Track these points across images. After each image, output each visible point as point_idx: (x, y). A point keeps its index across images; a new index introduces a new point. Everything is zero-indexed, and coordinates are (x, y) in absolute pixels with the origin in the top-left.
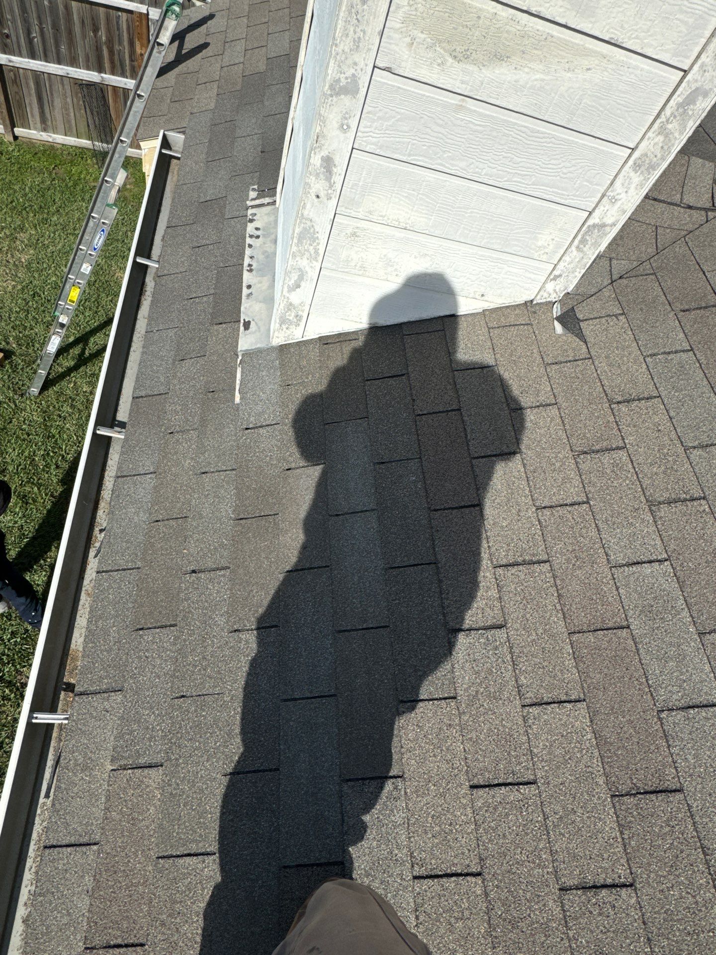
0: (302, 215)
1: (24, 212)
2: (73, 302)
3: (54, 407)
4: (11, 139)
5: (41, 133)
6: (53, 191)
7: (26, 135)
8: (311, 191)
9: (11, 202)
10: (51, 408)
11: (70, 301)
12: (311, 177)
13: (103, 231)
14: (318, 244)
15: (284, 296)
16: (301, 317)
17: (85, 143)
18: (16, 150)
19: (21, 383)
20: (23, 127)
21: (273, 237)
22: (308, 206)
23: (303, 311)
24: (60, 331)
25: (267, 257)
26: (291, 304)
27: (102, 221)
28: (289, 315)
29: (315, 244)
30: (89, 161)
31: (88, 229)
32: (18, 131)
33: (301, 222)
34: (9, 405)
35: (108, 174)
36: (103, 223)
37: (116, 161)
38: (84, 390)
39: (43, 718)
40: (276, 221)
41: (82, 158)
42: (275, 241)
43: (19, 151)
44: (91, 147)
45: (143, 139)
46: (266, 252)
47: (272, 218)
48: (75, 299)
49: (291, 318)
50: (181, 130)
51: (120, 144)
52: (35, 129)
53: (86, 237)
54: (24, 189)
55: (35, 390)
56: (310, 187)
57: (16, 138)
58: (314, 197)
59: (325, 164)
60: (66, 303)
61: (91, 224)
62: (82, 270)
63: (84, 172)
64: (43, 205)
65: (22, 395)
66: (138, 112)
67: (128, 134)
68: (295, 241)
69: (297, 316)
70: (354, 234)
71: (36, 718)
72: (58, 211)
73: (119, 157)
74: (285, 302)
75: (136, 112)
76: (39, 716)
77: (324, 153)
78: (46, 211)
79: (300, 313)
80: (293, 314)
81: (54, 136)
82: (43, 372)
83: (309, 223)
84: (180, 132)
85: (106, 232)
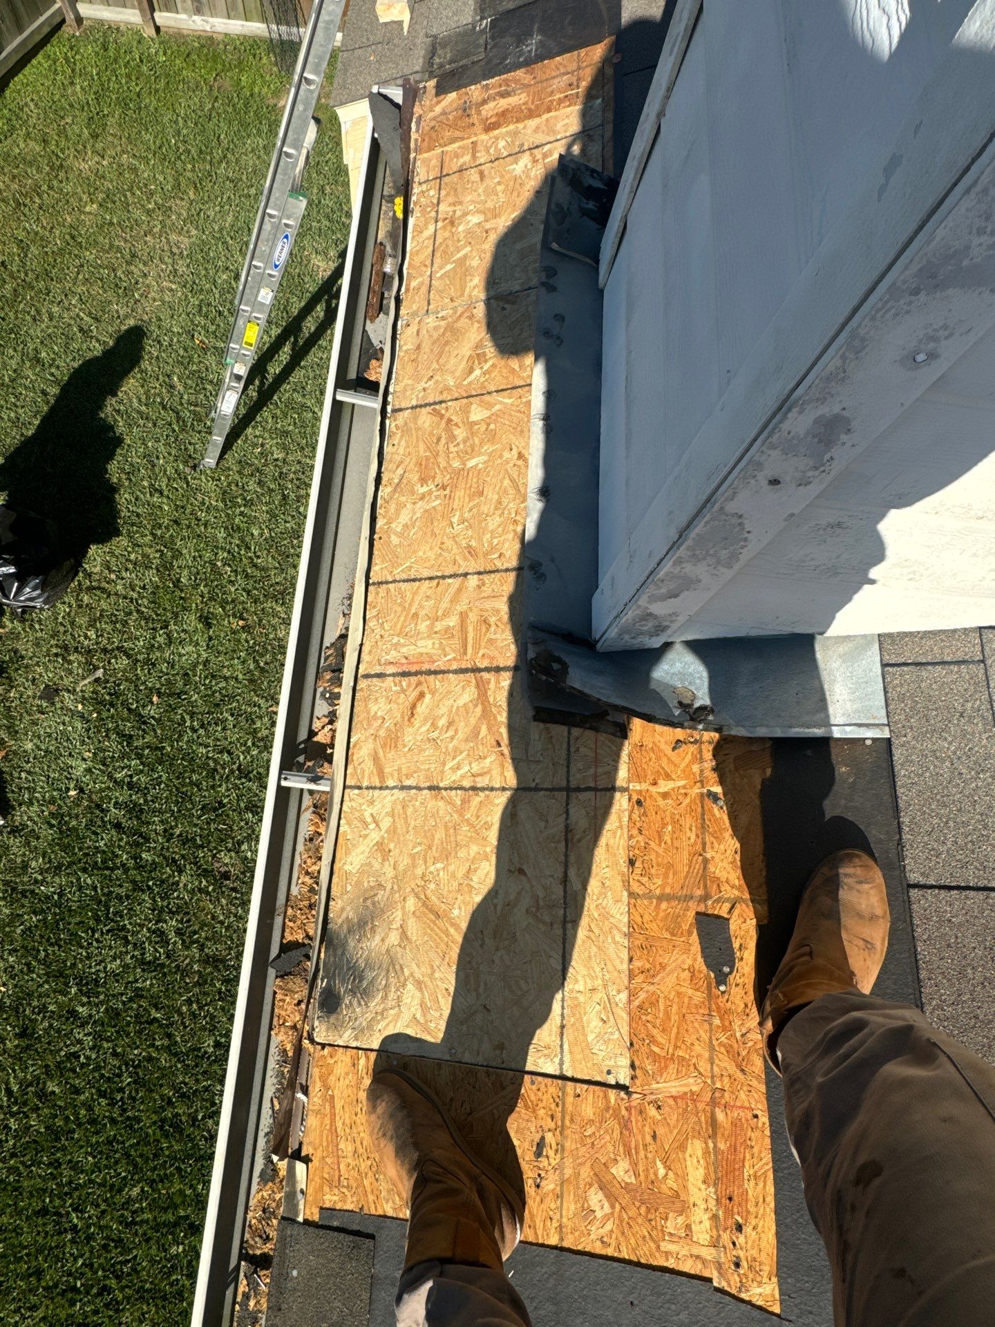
2: (251, 345)
3: (237, 485)
5: (196, 18)
6: (215, 120)
7: (172, 23)
8: (760, 474)
9: (160, 148)
10: (233, 488)
11: (246, 343)
12: (771, 452)
13: (286, 237)
15: (639, 606)
17: (257, 28)
18: (161, 53)
20: (168, 10)
22: (742, 495)
24: (237, 385)
27: (285, 221)
28: (642, 626)
29: (736, 547)
30: (264, 60)
31: (264, 235)
32: (161, 17)
34: (179, 484)
35: (288, 140)
36: (286, 225)
37: (299, 117)
38: (276, 456)
41: (254, 56)
43: (165, 54)
44: (267, 34)
45: (341, 100)
48: (253, 342)
49: (644, 628)
51: (304, 87)
52: (185, 11)
53: (262, 247)
55: (210, 461)
56: (761, 468)
58: (765, 483)
59: (821, 430)
60: (241, 345)
61: (267, 226)
62: (259, 299)
63: (259, 82)
65: (194, 467)
66: (332, 21)
69: (659, 626)
70: (837, 525)
73: (305, 110)
74: (638, 612)
75: (328, 23)
77: (827, 410)
81: (211, 20)
82: (219, 439)
85: (291, 240)
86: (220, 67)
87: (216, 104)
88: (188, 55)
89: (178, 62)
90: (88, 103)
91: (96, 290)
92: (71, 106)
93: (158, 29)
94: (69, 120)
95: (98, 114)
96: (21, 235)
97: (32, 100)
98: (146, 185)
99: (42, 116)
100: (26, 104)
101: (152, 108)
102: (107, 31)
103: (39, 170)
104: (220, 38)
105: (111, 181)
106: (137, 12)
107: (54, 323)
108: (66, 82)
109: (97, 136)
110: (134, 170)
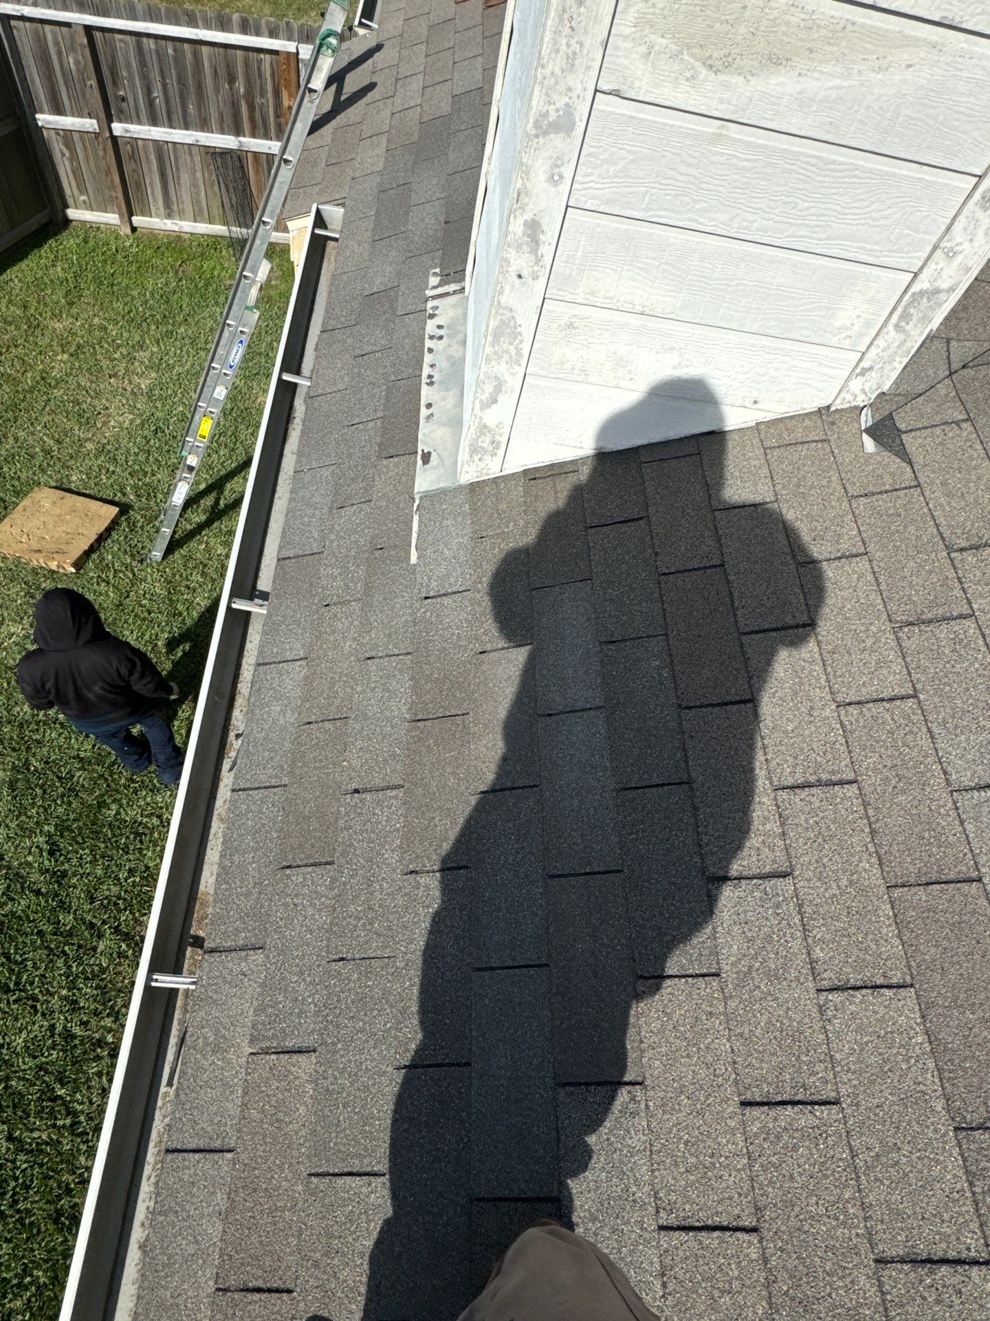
0: (499, 302)
1: (144, 324)
2: (204, 437)
3: (181, 576)
4: (128, 231)
5: (165, 221)
6: (179, 294)
7: (146, 225)
8: (510, 269)
9: (129, 313)
10: (178, 576)
11: (201, 436)
12: (510, 250)
13: (241, 342)
14: (521, 342)
15: (476, 415)
16: (499, 443)
17: (219, 229)
18: (135, 245)
19: (140, 545)
20: (143, 215)
21: (461, 336)
22: (507, 289)
23: (501, 435)
24: (188, 476)
25: (453, 364)
26: (485, 426)
27: (240, 329)
28: (483, 442)
29: (517, 341)
30: (224, 253)
31: (223, 342)
32: (137, 220)
33: (497, 313)
34: (125, 575)
35: (248, 266)
36: (241, 332)
37: (256, 250)
38: (219, 552)
39: (165, 981)
40: (465, 315)
41: (216, 249)
42: (464, 342)
43: (138, 246)
44: (227, 234)
45: (291, 218)
46: (452, 357)
47: (460, 311)
48: (207, 435)
49: (485, 445)
50: (340, 202)
51: (262, 227)
52: (158, 216)
53: (220, 351)
54: (144, 295)
55: (157, 554)
56: (509, 264)
57: (134, 229)
58: (515, 278)
59: (529, 232)
60: (195, 439)
61: (226, 334)
62: (215, 395)
63: (218, 267)
64: (167, 314)
65: (141, 561)
66: (284, 182)
67: (273, 212)
68: (490, 339)
69: (493, 442)
70: (571, 325)
71: (156, 980)
72: (186, 320)
73: (261, 244)
74: (477, 424)
75: (281, 183)
76: (160, 978)
77: (528, 216)
78: (171, 321)
79: (497, 438)
80: (488, 440)
81: (179, 222)
82: (167, 531)
83: (508, 314)
84: (338, 205)
85: (245, 344)
86: (185, 256)
87: (180, 283)
88: (158, 248)
89: (149, 252)
90: (67, 280)
91: (60, 418)
92: (52, 281)
94: (49, 292)
95: (75, 287)
97: (17, 277)
98: (113, 341)
99: (24, 289)
100: (11, 280)
101: (123, 285)
102: (92, 229)
103: (18, 328)
104: (187, 236)
105: (82, 337)
106: (117, 216)
107: (19, 444)
108: (48, 264)
109: (73, 303)
110: (104, 329)
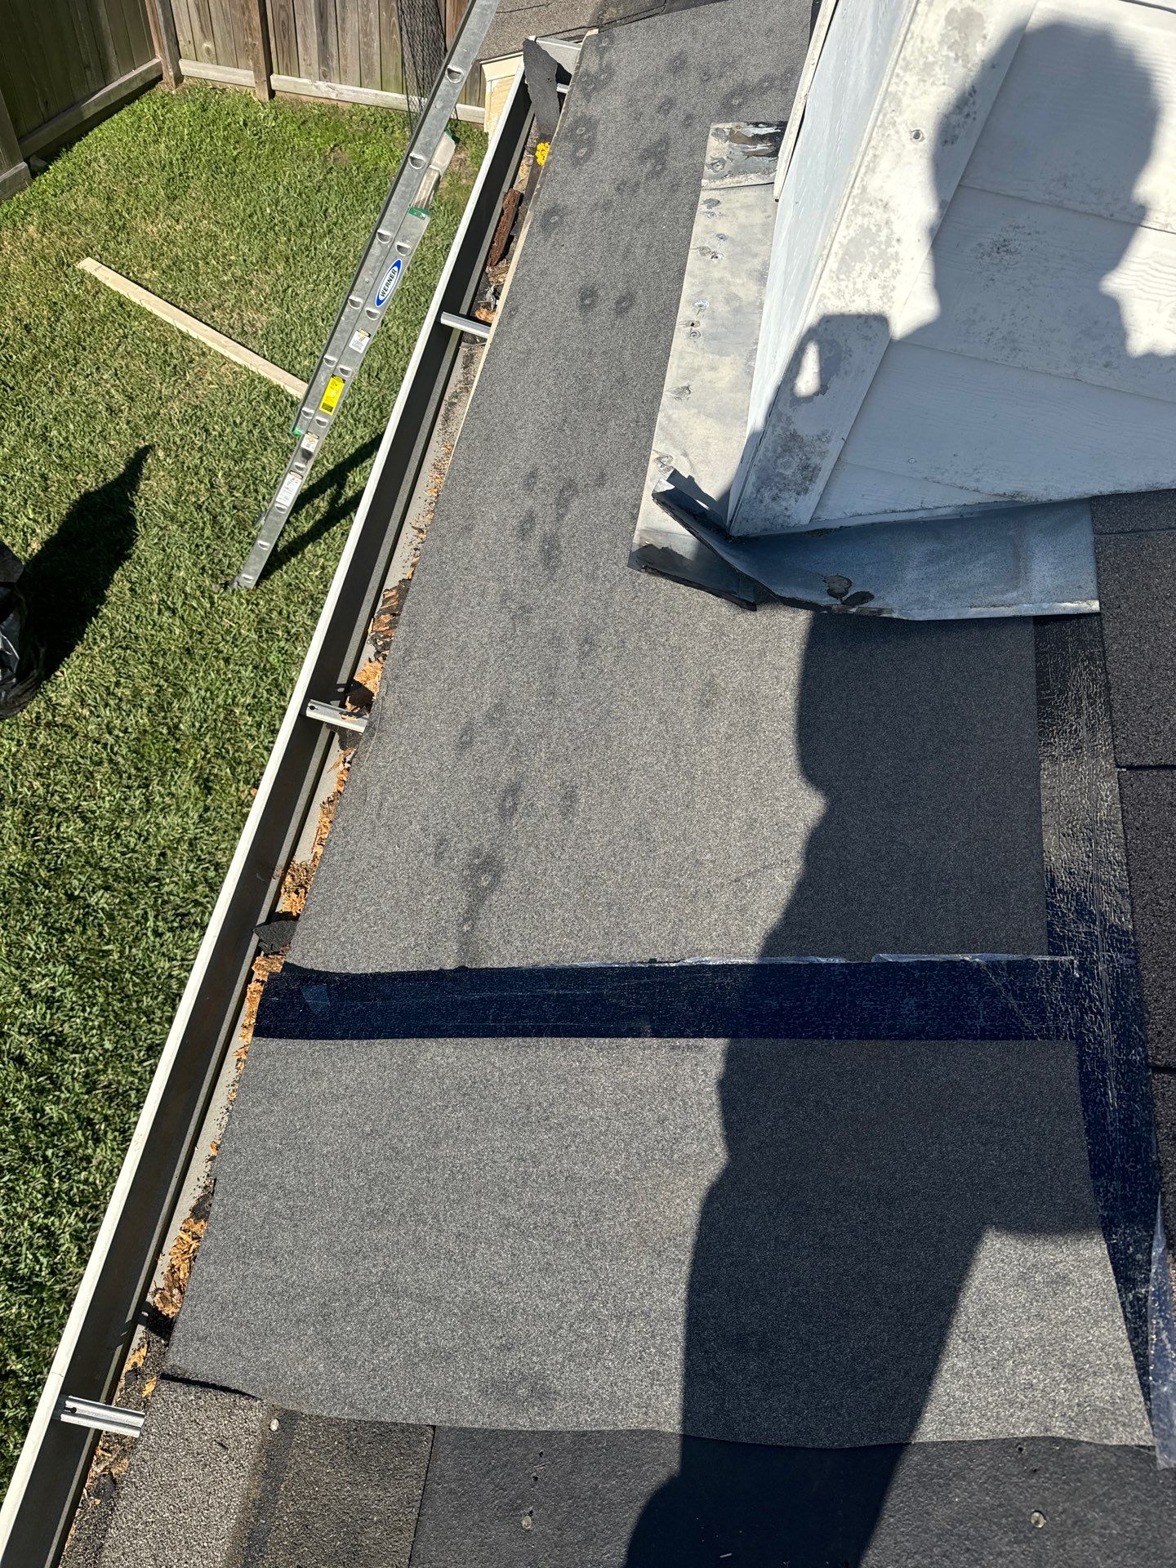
2: (330, 409)
4: (265, 96)
5: (319, 83)
6: (326, 192)
7: (291, 88)
8: (898, 120)
11: (325, 406)
12: (907, 77)
13: (398, 264)
15: (780, 415)
17: (394, 98)
18: (271, 116)
20: (287, 73)
24: (302, 465)
26: (794, 436)
27: (398, 243)
28: (786, 466)
29: (888, 273)
31: (370, 262)
32: (277, 81)
33: (855, 212)
34: (199, 603)
35: (416, 147)
36: (400, 248)
37: (435, 117)
39: (88, 1415)
41: (385, 128)
44: (405, 107)
45: (491, 59)
48: (334, 405)
49: (788, 473)
51: (447, 80)
52: (309, 75)
53: (365, 277)
54: (276, 191)
55: (249, 578)
56: (898, 108)
58: (906, 137)
59: (956, 35)
61: (376, 250)
62: (350, 345)
65: (225, 586)
67: (466, 56)
69: (806, 467)
70: (1003, 247)
71: (73, 1411)
73: (443, 108)
74: (779, 431)
76: (81, 1408)
81: (338, 86)
82: (265, 546)
85: (404, 268)
86: (342, 137)
87: (329, 176)
88: (304, 123)
89: (290, 128)
90: (171, 163)
91: (137, 364)
92: (150, 164)
93: (272, 94)
94: (144, 179)
95: (181, 175)
96: (56, 296)
97: (104, 155)
98: (224, 256)
99: (111, 173)
100: (95, 159)
101: (248, 174)
102: (213, 91)
103: (95, 229)
104: (347, 107)
105: (183, 247)
106: (252, 73)
107: (76, 397)
108: (149, 140)
109: (175, 198)
110: (214, 237)
